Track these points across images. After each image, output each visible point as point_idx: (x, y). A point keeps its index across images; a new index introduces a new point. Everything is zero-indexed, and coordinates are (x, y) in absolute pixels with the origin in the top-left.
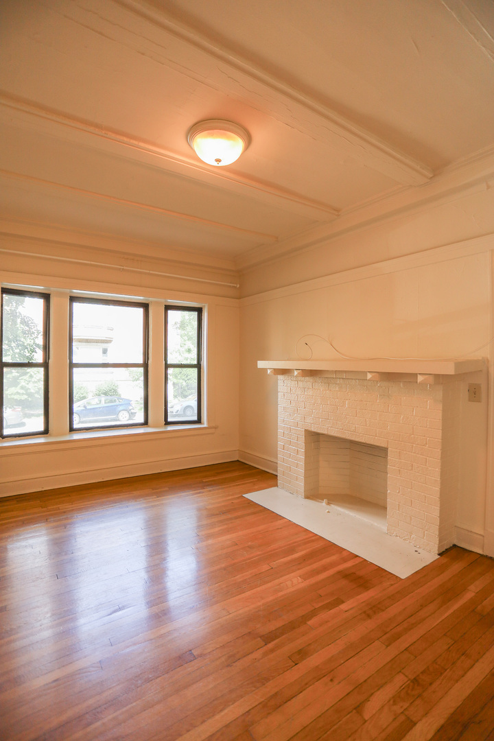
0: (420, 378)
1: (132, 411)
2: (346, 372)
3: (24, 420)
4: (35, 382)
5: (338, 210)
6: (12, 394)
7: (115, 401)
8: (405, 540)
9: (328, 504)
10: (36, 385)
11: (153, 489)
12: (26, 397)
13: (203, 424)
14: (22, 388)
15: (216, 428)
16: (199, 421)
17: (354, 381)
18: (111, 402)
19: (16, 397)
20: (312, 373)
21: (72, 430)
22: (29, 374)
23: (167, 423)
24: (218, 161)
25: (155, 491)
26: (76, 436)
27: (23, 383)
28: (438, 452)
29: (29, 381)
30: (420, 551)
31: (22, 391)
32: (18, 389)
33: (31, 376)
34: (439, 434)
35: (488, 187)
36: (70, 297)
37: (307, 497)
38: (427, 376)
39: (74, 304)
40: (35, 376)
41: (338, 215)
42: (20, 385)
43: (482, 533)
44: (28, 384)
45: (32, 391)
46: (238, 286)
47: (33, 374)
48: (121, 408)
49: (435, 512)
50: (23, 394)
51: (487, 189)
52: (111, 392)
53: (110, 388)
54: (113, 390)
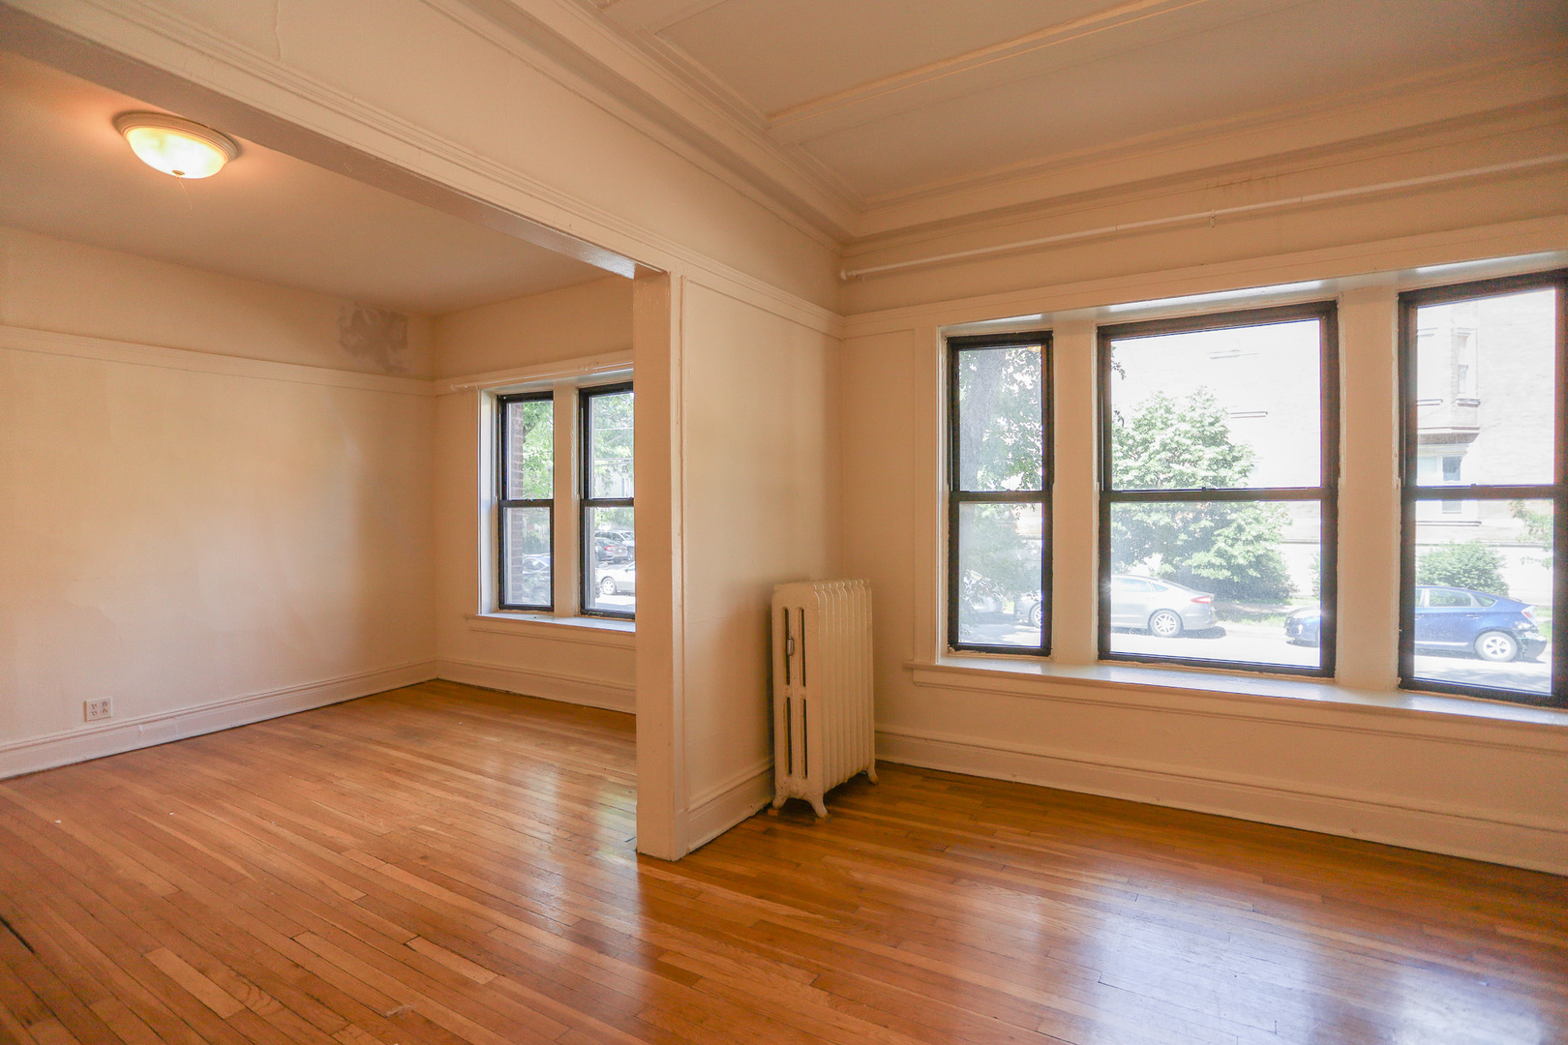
1: (1529, 635)
3: (1220, 624)
4: (1247, 542)
6: (1199, 566)
7: (1468, 602)
10: (1250, 548)
12: (1227, 573)
14: (1220, 554)
18: (1458, 602)
19: (1205, 573)
22: (1235, 525)
26: (1117, 675)
27: (1221, 544)
29: (1237, 540)
31: (1218, 561)
32: (1210, 557)
33: (1240, 529)
40: (1248, 529)
42: (1216, 547)
44: (1232, 546)
45: (1241, 561)
47: (1243, 523)
48: (1486, 623)
50: (1221, 567)
52: (1469, 577)
53: (1466, 565)
54: (1478, 570)
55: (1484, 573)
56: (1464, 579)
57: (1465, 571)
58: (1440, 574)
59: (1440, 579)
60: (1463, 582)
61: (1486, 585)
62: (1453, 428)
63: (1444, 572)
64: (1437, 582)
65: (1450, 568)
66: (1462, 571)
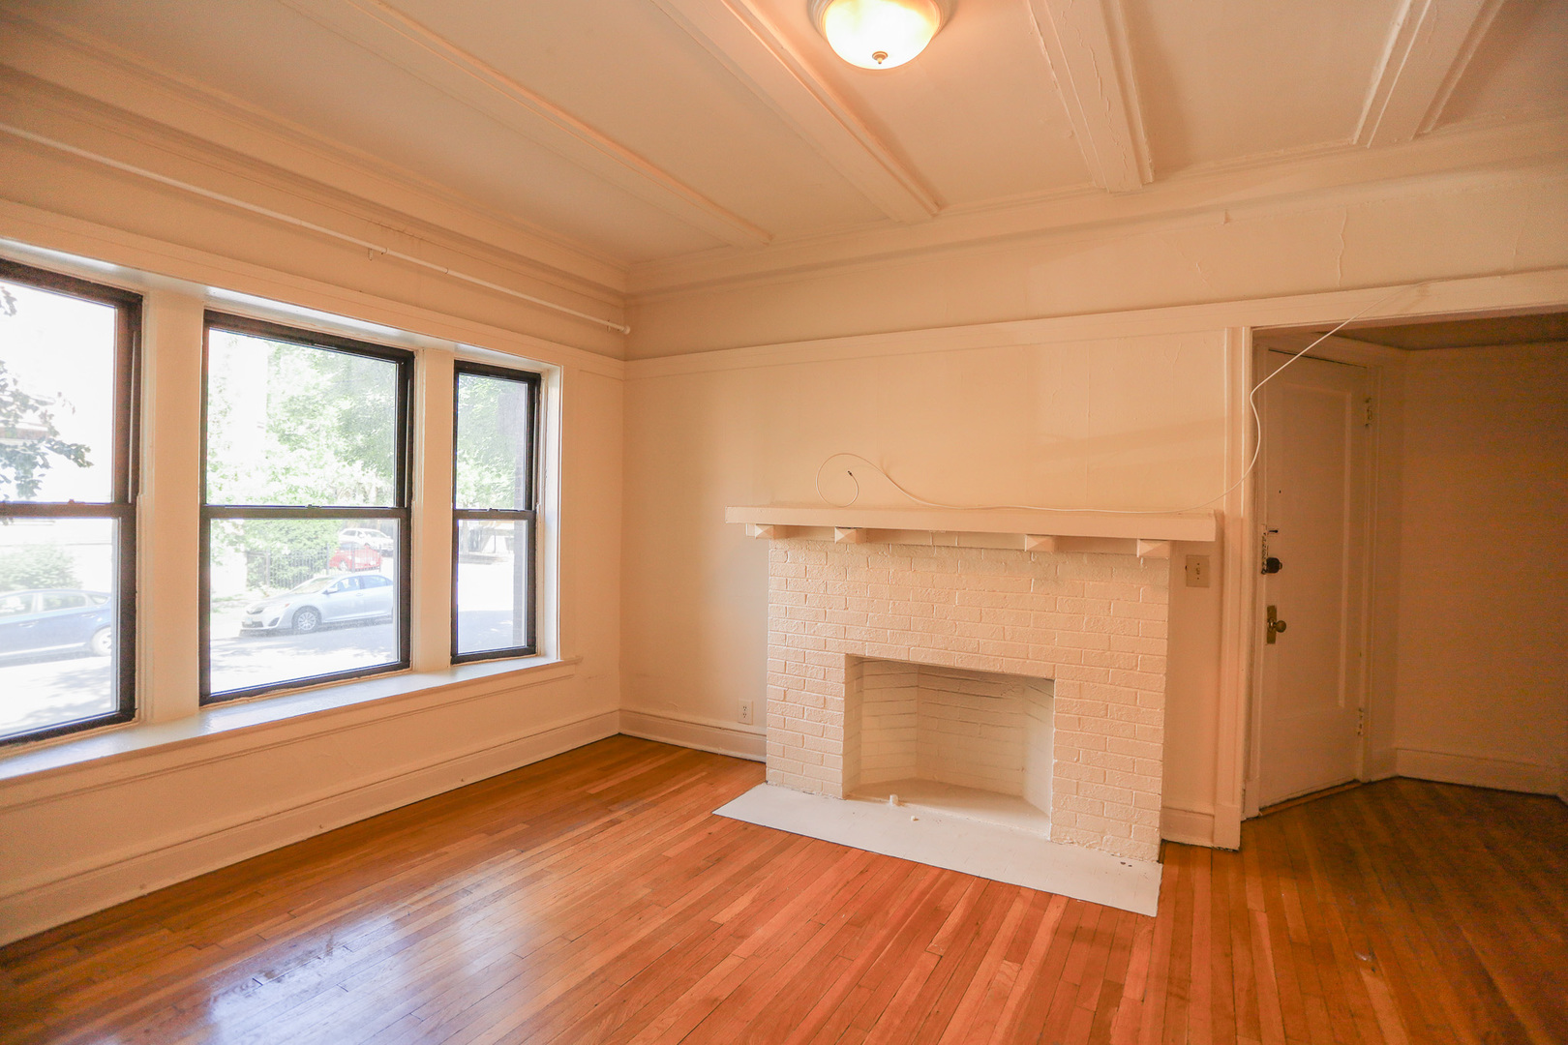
0: (1141, 549)
2: (960, 534)
5: (940, 204)
8: (1090, 846)
9: (900, 803)
11: (490, 832)
13: (544, 655)
15: (576, 662)
16: (531, 649)
17: (974, 552)
20: (871, 536)
21: (206, 699)
23: (457, 659)
24: (880, 56)
25: (497, 837)
26: (220, 722)
28: (1160, 681)
30: (1128, 862)
34: (1162, 647)
35: (1227, 220)
36: (205, 310)
37: (847, 796)
38: (1159, 544)
39: (211, 331)
41: (934, 216)
43: (1209, 810)
46: (628, 331)
49: (1154, 787)
51: (1226, 223)
52: (48, 578)
53: (46, 565)
54: (58, 569)
55: (63, 574)
56: (43, 580)
57: (46, 572)
58: (17, 577)
59: (15, 582)
60: (42, 583)
61: (65, 584)
62: (30, 424)
63: (22, 574)
64: (13, 586)
65: (29, 570)
66: (41, 572)
